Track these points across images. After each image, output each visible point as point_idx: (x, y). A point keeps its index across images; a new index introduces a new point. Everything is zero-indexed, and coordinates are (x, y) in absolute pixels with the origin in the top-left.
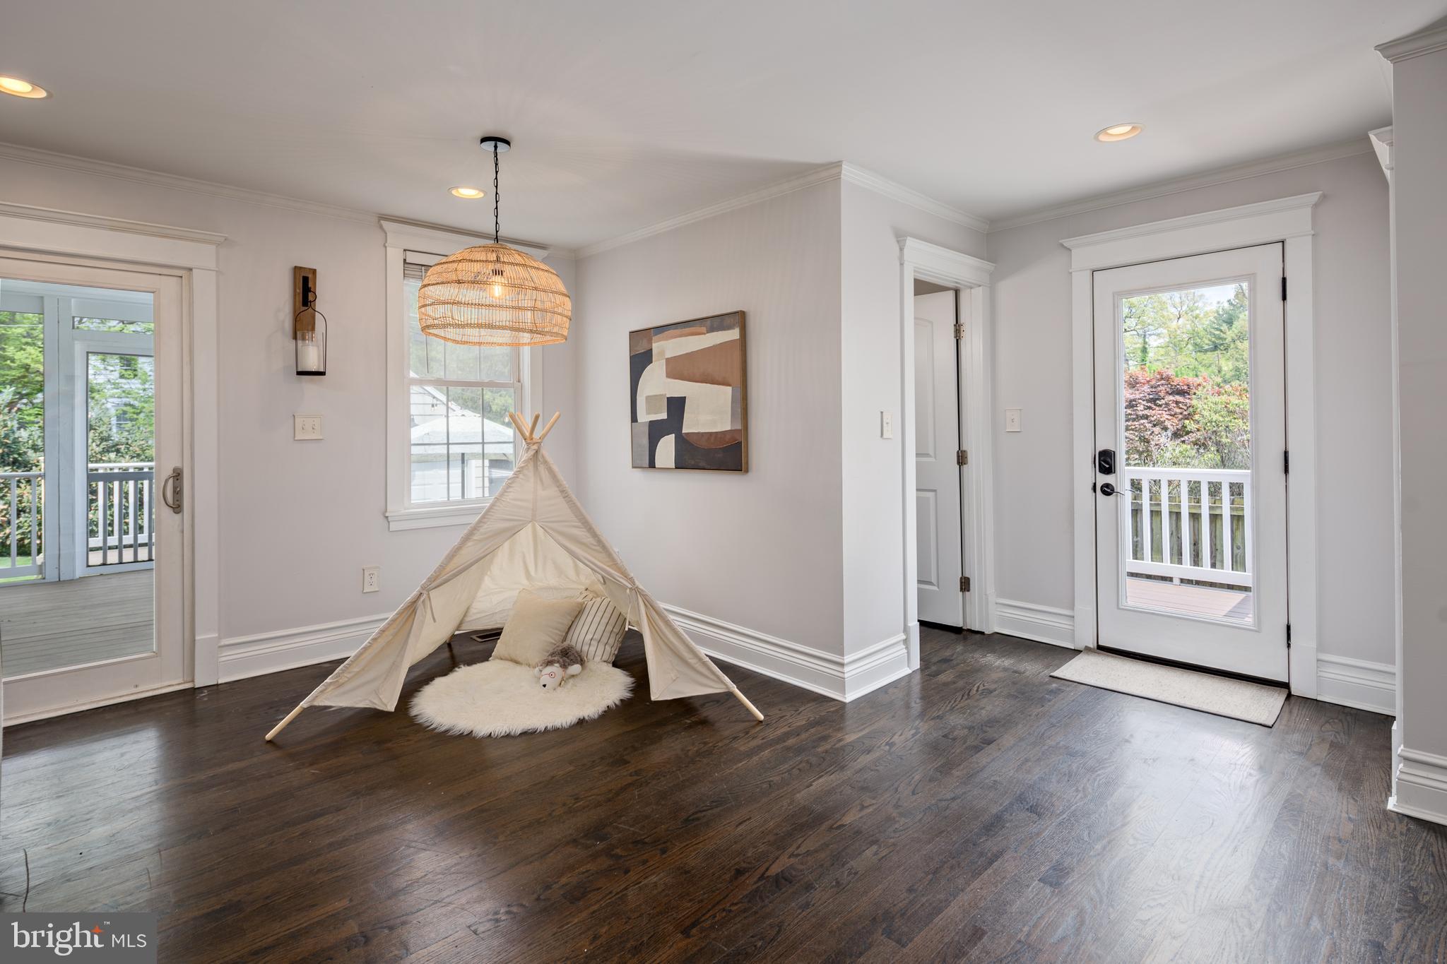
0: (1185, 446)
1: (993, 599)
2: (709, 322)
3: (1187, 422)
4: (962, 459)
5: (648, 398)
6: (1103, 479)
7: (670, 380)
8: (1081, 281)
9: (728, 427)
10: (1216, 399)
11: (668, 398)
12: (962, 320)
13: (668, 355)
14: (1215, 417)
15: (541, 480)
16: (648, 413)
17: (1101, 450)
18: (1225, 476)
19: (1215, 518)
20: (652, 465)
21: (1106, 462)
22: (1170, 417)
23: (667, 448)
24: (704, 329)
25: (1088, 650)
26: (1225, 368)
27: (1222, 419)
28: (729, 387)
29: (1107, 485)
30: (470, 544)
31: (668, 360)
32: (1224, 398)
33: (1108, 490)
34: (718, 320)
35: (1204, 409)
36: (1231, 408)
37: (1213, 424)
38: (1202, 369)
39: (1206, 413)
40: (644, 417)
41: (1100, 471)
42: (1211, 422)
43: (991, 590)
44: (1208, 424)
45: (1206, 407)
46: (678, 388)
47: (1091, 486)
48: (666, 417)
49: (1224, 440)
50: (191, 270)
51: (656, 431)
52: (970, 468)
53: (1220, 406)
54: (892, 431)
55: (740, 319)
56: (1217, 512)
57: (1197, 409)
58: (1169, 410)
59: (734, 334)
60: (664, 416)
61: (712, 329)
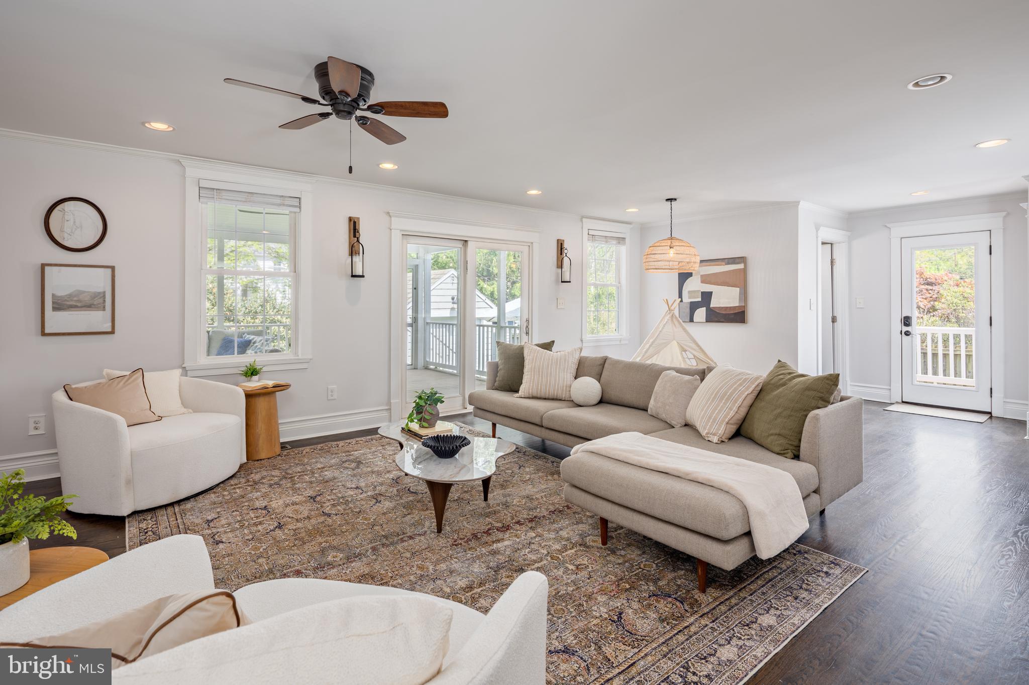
0: (934, 318)
1: (849, 383)
2: (726, 260)
3: (936, 303)
4: (834, 320)
5: (689, 292)
6: (905, 329)
7: (702, 284)
8: (895, 243)
9: (737, 305)
10: (956, 289)
11: (702, 292)
12: (834, 257)
13: (702, 274)
14: (955, 301)
15: (674, 324)
16: (690, 298)
17: (905, 316)
18: (963, 331)
19: (957, 356)
20: (691, 320)
21: (907, 321)
22: (922, 300)
23: (701, 314)
24: (724, 263)
25: (897, 403)
26: (960, 262)
27: (959, 302)
28: (737, 288)
29: (908, 331)
30: (651, 348)
31: (702, 276)
32: (961, 289)
33: (907, 334)
34: (732, 260)
35: (948, 296)
36: (966, 295)
37: (954, 304)
38: (942, 263)
39: (949, 298)
40: (687, 299)
41: (904, 325)
42: (952, 303)
43: (848, 379)
44: (951, 305)
45: (949, 294)
46: (707, 288)
47: (900, 331)
48: (700, 300)
49: (961, 315)
50: (532, 243)
51: (694, 307)
52: (838, 324)
53: (958, 294)
54: (814, 307)
55: (742, 260)
56: (958, 353)
57: (943, 295)
58: (922, 295)
59: (741, 266)
60: (700, 299)
61: (728, 264)
